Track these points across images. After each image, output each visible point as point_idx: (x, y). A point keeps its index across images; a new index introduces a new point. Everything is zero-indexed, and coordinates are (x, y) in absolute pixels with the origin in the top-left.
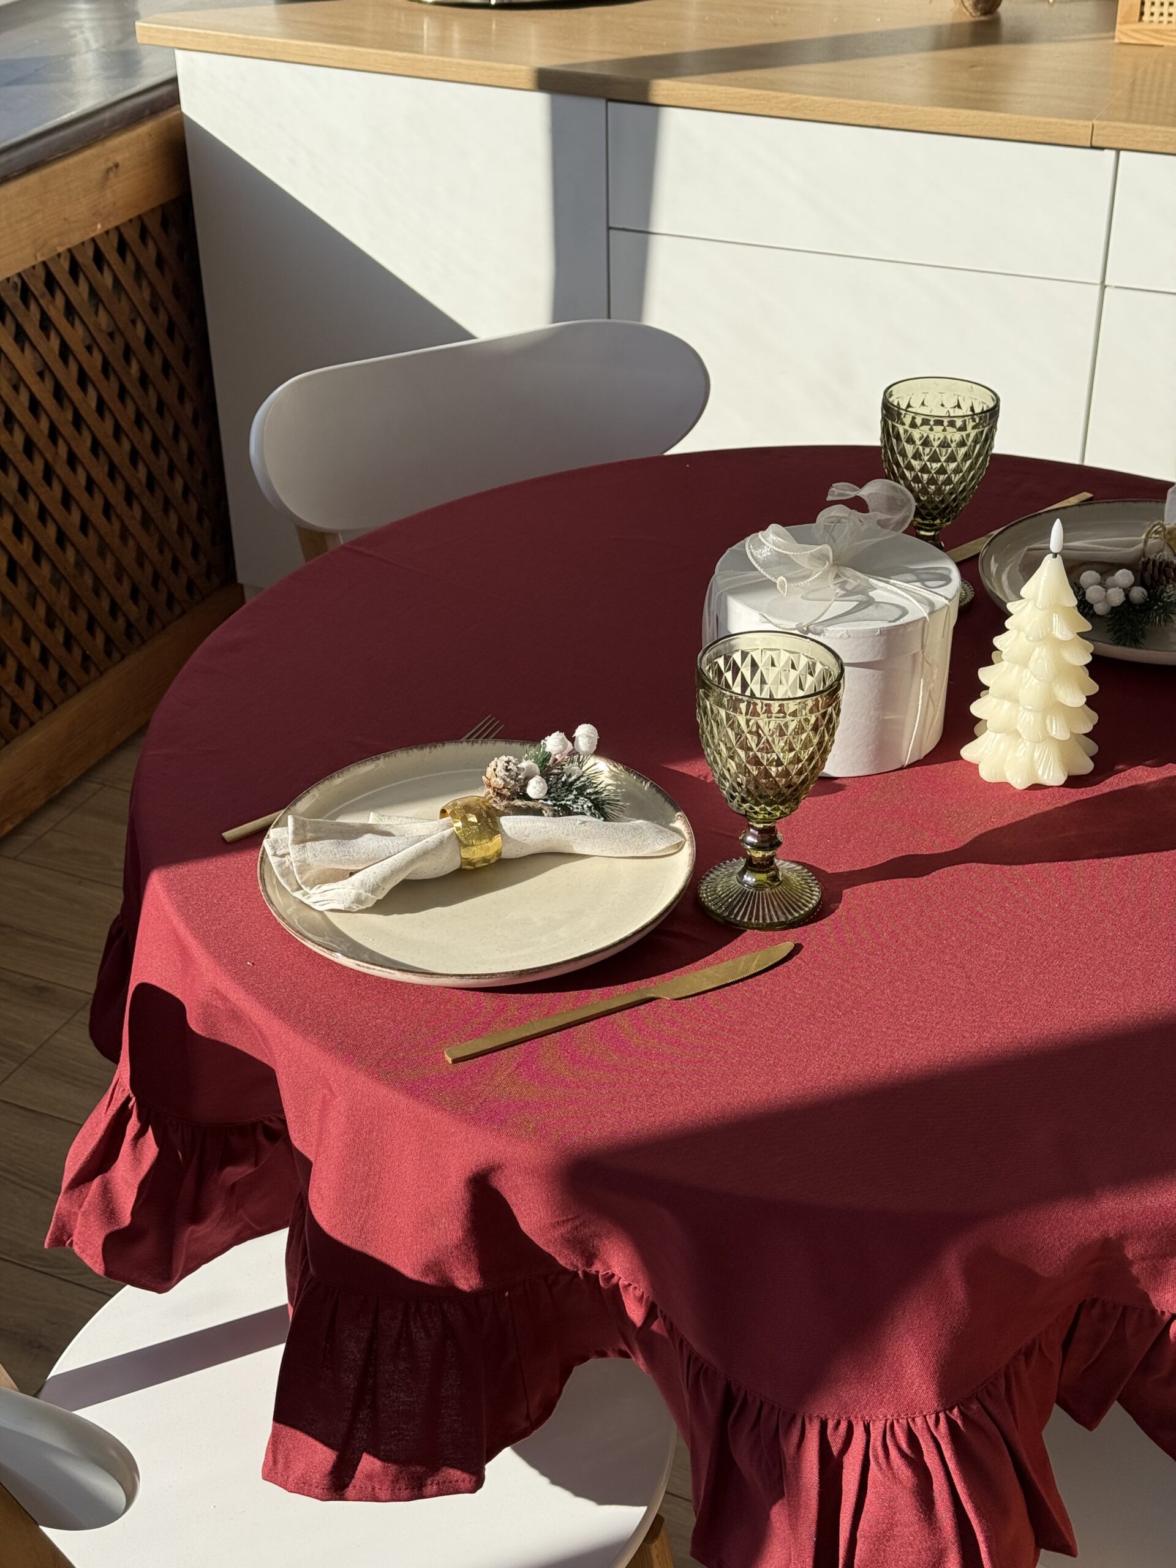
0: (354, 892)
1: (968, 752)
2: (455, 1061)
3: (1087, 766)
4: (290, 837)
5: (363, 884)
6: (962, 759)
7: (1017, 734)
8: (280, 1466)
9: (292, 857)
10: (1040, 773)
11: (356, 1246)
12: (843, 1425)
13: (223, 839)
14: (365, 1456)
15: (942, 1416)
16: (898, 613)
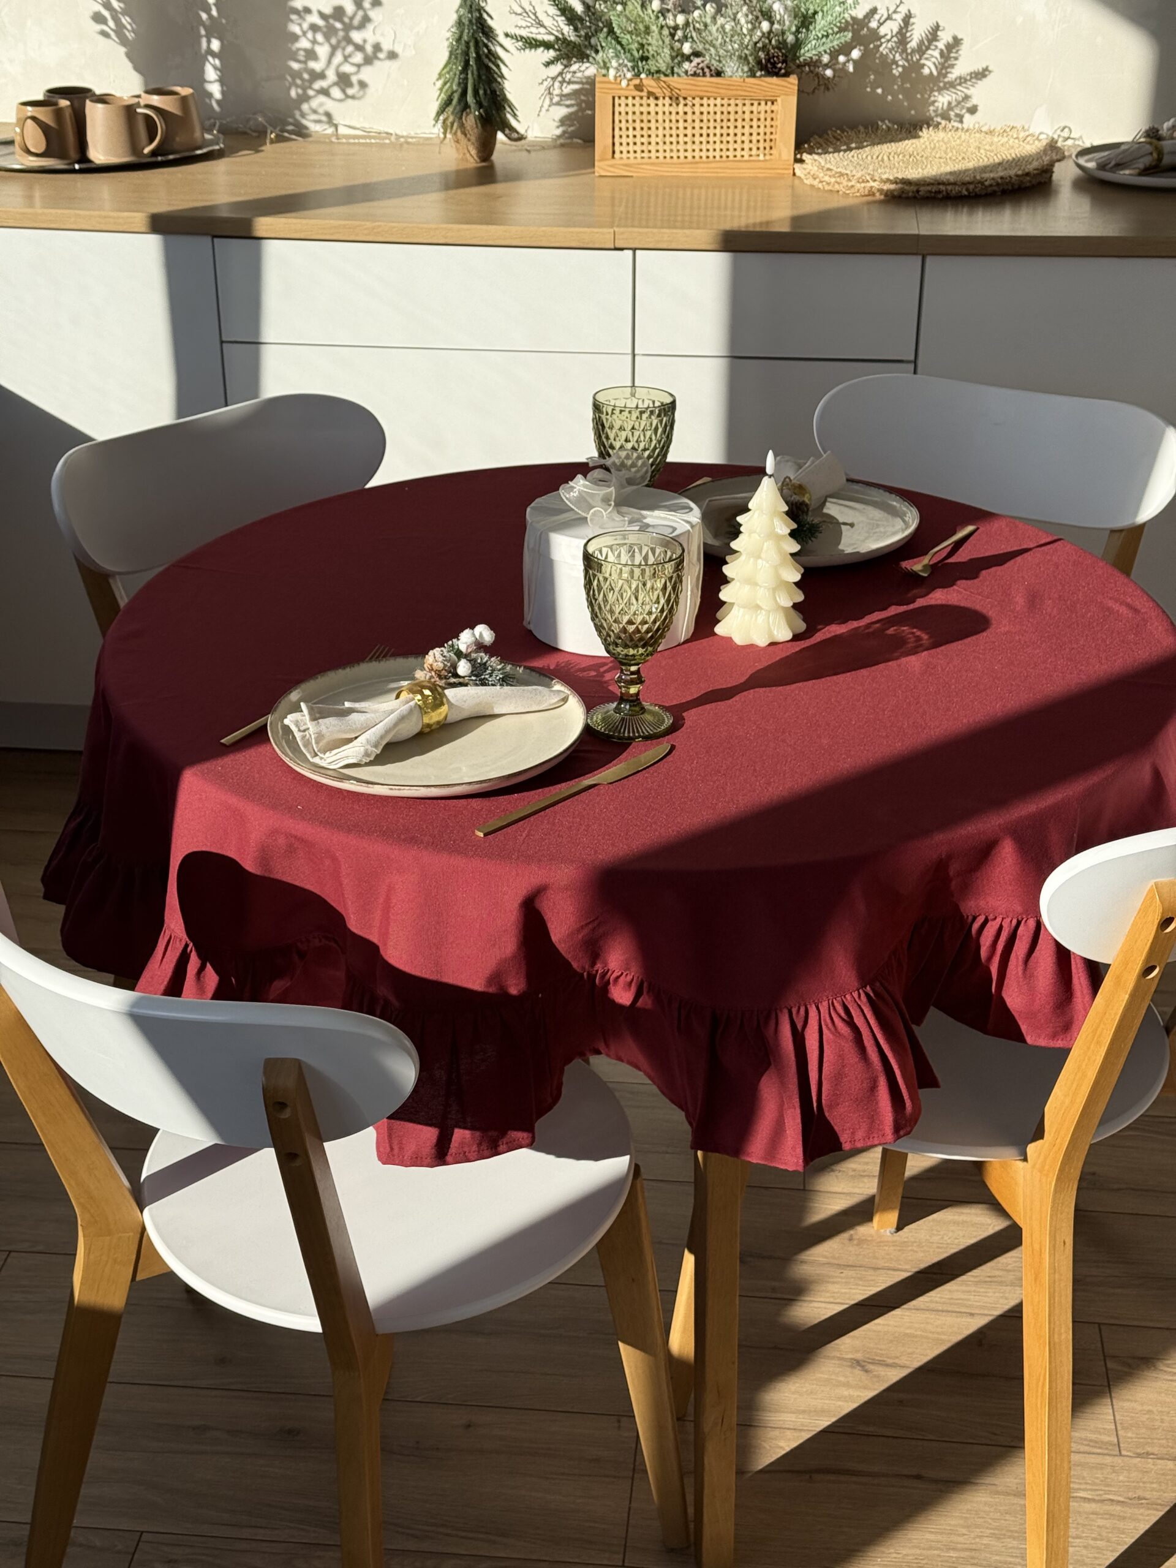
0: (362, 749)
1: (719, 629)
2: (485, 835)
3: (802, 626)
4: (307, 717)
5: (368, 741)
6: (716, 634)
7: (758, 607)
8: (396, 1148)
9: (311, 730)
10: (775, 633)
11: (433, 977)
12: (802, 1010)
13: (223, 744)
14: (456, 1130)
15: (861, 991)
16: (670, 530)
